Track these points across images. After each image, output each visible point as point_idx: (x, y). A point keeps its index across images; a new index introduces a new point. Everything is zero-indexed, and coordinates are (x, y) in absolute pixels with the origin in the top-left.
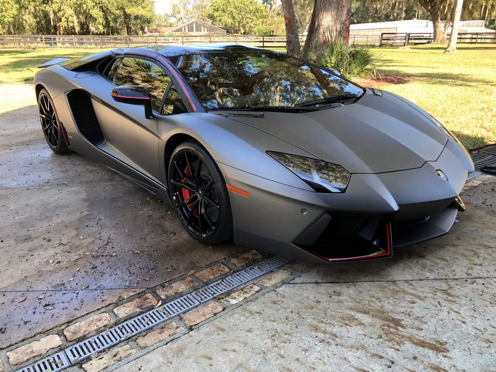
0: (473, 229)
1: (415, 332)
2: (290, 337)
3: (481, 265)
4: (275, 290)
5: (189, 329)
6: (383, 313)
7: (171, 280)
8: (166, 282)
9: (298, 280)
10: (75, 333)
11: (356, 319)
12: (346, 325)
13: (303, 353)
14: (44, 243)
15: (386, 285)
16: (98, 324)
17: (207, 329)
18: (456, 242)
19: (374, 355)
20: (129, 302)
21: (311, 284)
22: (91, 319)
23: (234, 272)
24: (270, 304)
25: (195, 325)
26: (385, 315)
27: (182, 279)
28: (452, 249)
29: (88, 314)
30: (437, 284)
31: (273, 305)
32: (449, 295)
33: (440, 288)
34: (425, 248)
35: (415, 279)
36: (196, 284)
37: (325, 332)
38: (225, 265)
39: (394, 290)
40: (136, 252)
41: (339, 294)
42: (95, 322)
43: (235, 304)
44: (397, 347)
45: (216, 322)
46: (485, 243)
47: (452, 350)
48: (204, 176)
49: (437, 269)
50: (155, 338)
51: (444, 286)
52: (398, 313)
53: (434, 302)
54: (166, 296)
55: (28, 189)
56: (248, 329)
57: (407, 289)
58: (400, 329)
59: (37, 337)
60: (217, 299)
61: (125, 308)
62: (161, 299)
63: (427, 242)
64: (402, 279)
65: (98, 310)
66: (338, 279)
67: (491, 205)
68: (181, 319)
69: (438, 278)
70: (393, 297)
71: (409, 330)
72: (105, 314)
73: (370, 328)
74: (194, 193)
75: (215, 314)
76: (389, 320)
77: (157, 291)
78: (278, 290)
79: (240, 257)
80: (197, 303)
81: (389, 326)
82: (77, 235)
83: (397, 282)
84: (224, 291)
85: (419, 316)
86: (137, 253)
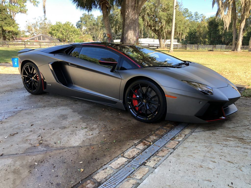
2: (212, 147)
6: (235, 137)
8: (147, 136)
9: (196, 131)
10: (129, 156)
11: (228, 139)
12: (227, 141)
13: (221, 150)
14: (75, 128)
15: (227, 129)
16: (135, 152)
17: (180, 148)
19: (244, 148)
20: (139, 144)
21: (202, 132)
22: (130, 151)
23: (169, 131)
24: (195, 139)
25: (174, 148)
27: (152, 135)
29: (127, 149)
32: (250, 130)
33: (245, 128)
35: (235, 126)
36: (159, 136)
37: (222, 144)
38: (163, 129)
39: (232, 130)
41: (215, 133)
42: (133, 152)
43: (181, 140)
44: (249, 145)
45: (181, 146)
49: (239, 123)
50: (163, 153)
51: (247, 128)
56: (195, 146)
57: (235, 130)
58: (245, 140)
59: (115, 159)
60: (172, 140)
61: (139, 146)
62: (151, 142)
64: (231, 127)
65: (130, 148)
66: (210, 129)
68: (165, 147)
69: (242, 126)
71: (248, 140)
72: (134, 149)
73: (235, 141)
75: (178, 144)
76: (239, 139)
77: (146, 140)
78: (192, 134)
79: (166, 126)
80: (166, 142)
81: (241, 140)
82: (88, 124)
84: (172, 137)
85: (247, 136)
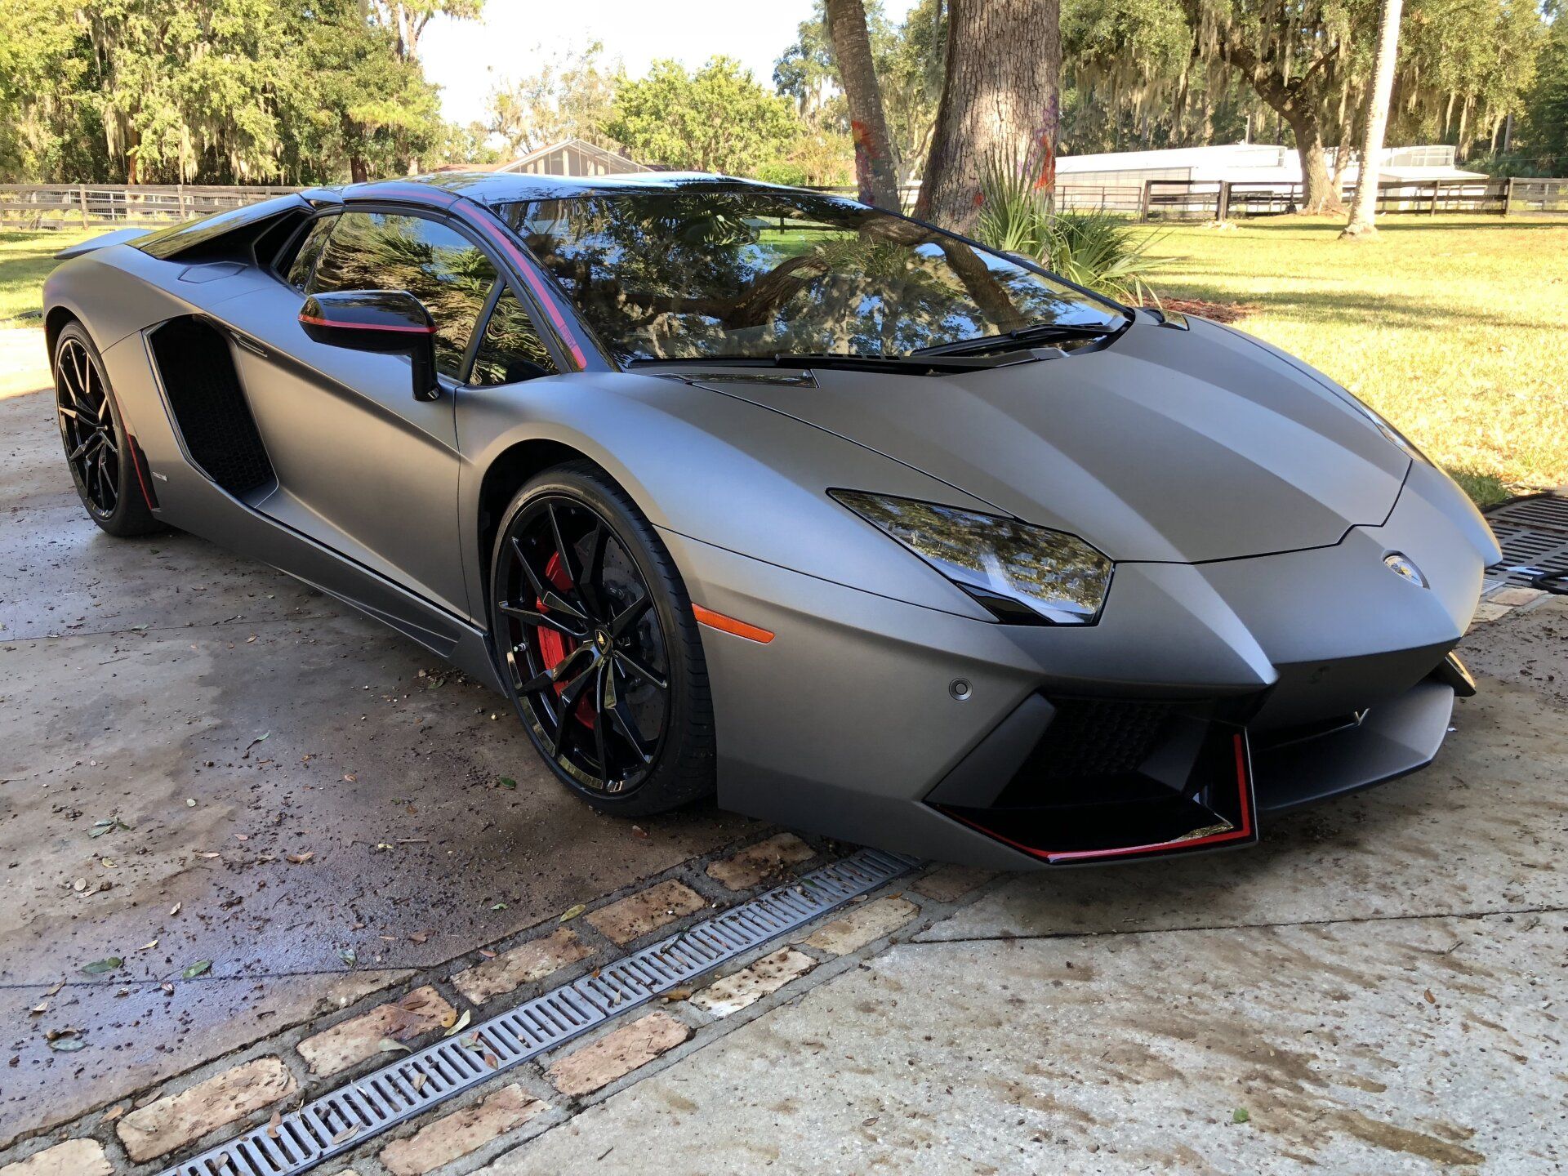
0: (1504, 752)
1: (1359, 1097)
2: (928, 1127)
3: (1548, 867)
4: (867, 963)
5: (569, 1108)
6: (1244, 1033)
7: (503, 940)
8: (485, 947)
9: (941, 930)
10: (156, 1133)
11: (1154, 1058)
12: (1121, 1077)
14: (60, 823)
15: (1241, 939)
16: (242, 1098)
17: (635, 1104)
18: (1454, 796)
20: (356, 1016)
21: (987, 943)
22: (218, 1080)
23: (721, 908)
24: (852, 1015)
25: (592, 1093)
26: (1251, 1040)
27: (541, 934)
28: (1445, 818)
29: (206, 1063)
30: (1412, 934)
31: (863, 1016)
32: (1458, 966)
33: (1424, 947)
34: (1356, 815)
35: (1337, 917)
36: (591, 951)
37: (1048, 1105)
38: (690, 886)
39: (1269, 958)
40: (381, 846)
41: (1087, 974)
42: (232, 1093)
43: (729, 1016)
44: (1305, 1151)
45: (667, 1081)
46: (1552, 798)
47: (1495, 1154)
48: (614, 583)
49: (1406, 883)
50: (450, 1142)
51: (1439, 941)
52: (1295, 1034)
53: (1410, 995)
54: (486, 993)
55: (10, 649)
56: (778, 1100)
57: (1312, 953)
58: (1308, 1086)
59: (24, 1148)
60: (666, 1000)
61: (341, 1038)
62: (471, 1005)
63: (1361, 795)
64: (1293, 918)
65: (244, 1047)
66: (1079, 922)
67: (1551, 678)
68: (541, 1072)
69: (1413, 912)
70: (1272, 980)
71: (1341, 1091)
72: (266, 1062)
73: (1205, 1086)
74: (578, 642)
75: (661, 1053)
76: (1266, 1060)
77: (455, 979)
78: (877, 964)
79: (740, 859)
80: (596, 1016)
81: (1267, 1079)
82: (176, 795)
83: (1276, 929)
84: (688, 973)
85: (1367, 1041)
86: (384, 849)
